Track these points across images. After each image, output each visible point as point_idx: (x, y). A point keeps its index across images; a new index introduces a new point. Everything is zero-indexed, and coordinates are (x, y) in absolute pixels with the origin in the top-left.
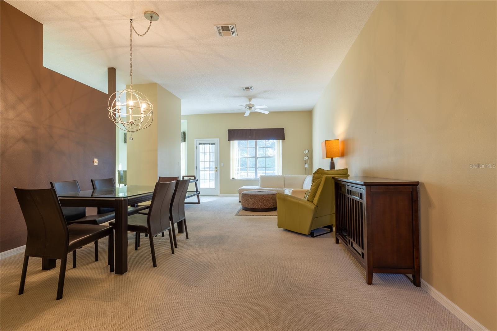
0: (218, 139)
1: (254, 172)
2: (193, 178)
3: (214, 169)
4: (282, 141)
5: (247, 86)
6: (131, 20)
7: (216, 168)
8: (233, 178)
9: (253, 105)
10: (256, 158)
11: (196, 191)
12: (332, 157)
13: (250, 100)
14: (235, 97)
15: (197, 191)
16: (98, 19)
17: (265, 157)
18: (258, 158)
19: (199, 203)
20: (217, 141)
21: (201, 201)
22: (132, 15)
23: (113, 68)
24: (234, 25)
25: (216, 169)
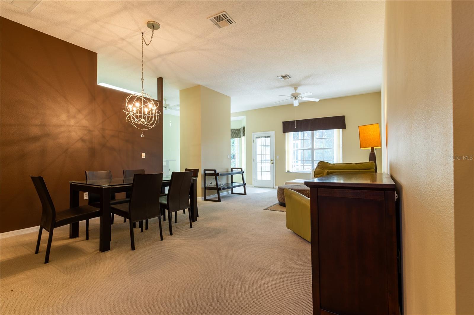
0: (274, 132)
1: (311, 165)
2: (240, 170)
3: (270, 162)
4: (342, 131)
5: (284, 74)
6: (143, 33)
7: (272, 160)
8: (288, 171)
9: (299, 94)
10: (313, 150)
11: (242, 182)
12: (372, 146)
13: (296, 89)
14: (278, 87)
15: (244, 182)
16: (123, 39)
17: (323, 149)
18: (315, 150)
19: (245, 194)
20: (272, 134)
21: (247, 192)
22: (140, 29)
23: (161, 77)
24: (224, 13)
25: (272, 162)
